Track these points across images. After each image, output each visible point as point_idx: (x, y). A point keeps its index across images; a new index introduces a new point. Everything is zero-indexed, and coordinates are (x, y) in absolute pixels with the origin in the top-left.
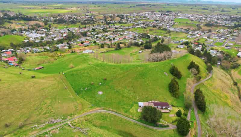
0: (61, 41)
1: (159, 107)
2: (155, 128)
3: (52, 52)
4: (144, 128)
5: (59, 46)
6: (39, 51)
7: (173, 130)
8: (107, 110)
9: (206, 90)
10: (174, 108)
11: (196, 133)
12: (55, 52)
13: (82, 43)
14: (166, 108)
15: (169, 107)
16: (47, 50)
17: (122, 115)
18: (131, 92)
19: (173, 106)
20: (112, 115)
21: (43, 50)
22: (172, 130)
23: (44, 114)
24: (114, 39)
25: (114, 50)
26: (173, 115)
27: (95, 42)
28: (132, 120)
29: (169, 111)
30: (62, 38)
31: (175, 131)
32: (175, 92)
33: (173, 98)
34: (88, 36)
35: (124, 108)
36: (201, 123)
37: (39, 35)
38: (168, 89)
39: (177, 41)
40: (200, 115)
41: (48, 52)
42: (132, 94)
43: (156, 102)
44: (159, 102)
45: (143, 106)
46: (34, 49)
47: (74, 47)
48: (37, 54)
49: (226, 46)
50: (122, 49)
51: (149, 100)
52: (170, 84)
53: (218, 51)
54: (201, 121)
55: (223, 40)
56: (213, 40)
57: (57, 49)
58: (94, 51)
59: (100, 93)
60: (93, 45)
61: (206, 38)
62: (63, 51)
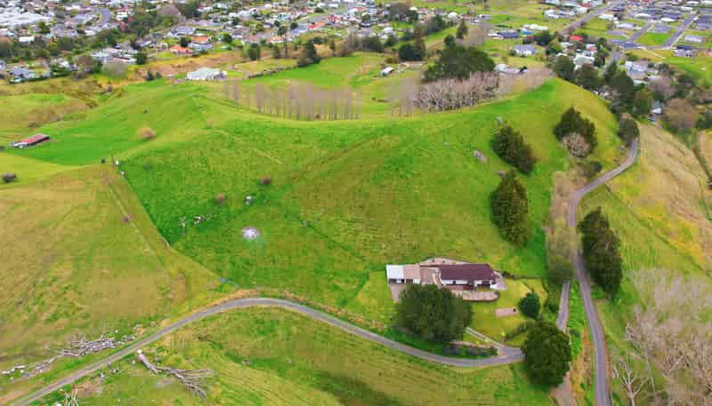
0: (108, 39)
1: (458, 282)
2: (446, 362)
3: (80, 77)
4: (410, 361)
5: (104, 54)
6: (32, 76)
7: (512, 368)
8: (274, 297)
9: (620, 209)
10: (511, 283)
11: (590, 375)
12: (91, 78)
13: (184, 43)
14: (486, 286)
15: (494, 283)
16: (63, 73)
17: (331, 313)
18: (360, 227)
19: (506, 275)
20: (294, 313)
21: (46, 72)
22: (507, 368)
23: (48, 321)
24: (294, 26)
25: (294, 68)
26: (509, 311)
27: (228, 39)
28: (365, 331)
29: (495, 296)
30: (114, 26)
31: (516, 368)
32: (513, 224)
33: (506, 244)
34: (203, 16)
35: (336, 288)
36: (606, 337)
37: (32, 18)
38: (488, 212)
39: (512, 31)
40: (602, 305)
41: (65, 79)
42: (362, 236)
43: (449, 262)
44: (458, 263)
45: (403, 281)
46: (16, 68)
47: (155, 60)
48: (27, 86)
49: (679, 48)
50: (322, 62)
51: (423, 257)
52: (494, 196)
53: (651, 66)
54: (606, 329)
55: (669, 23)
56: (635, 25)
57: (96, 68)
58: (225, 73)
59: (250, 233)
60: (223, 50)
61: (610, 16)
62: (117, 74)
